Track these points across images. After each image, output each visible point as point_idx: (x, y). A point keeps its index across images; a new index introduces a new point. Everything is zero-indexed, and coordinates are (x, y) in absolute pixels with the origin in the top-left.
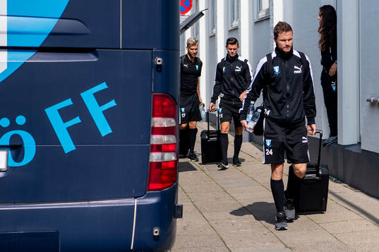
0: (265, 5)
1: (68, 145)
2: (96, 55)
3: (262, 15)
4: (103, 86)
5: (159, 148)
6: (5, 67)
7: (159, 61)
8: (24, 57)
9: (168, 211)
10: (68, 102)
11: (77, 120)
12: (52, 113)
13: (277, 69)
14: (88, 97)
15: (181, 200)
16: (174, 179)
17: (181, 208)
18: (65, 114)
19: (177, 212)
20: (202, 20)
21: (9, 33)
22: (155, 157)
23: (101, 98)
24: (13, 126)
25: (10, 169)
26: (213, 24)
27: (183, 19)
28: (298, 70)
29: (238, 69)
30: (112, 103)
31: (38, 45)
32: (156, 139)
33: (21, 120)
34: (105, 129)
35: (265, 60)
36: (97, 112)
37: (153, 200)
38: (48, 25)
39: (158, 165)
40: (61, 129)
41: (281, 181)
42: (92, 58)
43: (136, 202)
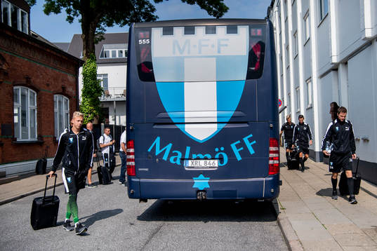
0: (310, 103)
1: (239, 158)
2: (248, 124)
3: (309, 106)
4: (251, 135)
5: (272, 159)
6: (216, 129)
7: (271, 125)
8: (223, 126)
9: (277, 183)
10: (239, 142)
11: (242, 148)
12: (233, 146)
13: (337, 128)
14: (246, 139)
15: (281, 179)
16: (278, 171)
17: (281, 181)
18: (238, 147)
19: (280, 183)
20: (286, 110)
21: (218, 117)
22: (271, 162)
23: (250, 140)
24: (220, 151)
25: (219, 167)
26: (290, 110)
27: (280, 108)
28: (347, 129)
29: (305, 128)
30: (255, 142)
31: (227, 121)
32: (271, 155)
33: (222, 149)
34: (252, 152)
35: (331, 124)
36: (249, 145)
37: (271, 179)
38: (231, 113)
39: (272, 165)
40: (236, 151)
41: (337, 179)
42: (246, 125)
43: (264, 179)
